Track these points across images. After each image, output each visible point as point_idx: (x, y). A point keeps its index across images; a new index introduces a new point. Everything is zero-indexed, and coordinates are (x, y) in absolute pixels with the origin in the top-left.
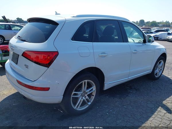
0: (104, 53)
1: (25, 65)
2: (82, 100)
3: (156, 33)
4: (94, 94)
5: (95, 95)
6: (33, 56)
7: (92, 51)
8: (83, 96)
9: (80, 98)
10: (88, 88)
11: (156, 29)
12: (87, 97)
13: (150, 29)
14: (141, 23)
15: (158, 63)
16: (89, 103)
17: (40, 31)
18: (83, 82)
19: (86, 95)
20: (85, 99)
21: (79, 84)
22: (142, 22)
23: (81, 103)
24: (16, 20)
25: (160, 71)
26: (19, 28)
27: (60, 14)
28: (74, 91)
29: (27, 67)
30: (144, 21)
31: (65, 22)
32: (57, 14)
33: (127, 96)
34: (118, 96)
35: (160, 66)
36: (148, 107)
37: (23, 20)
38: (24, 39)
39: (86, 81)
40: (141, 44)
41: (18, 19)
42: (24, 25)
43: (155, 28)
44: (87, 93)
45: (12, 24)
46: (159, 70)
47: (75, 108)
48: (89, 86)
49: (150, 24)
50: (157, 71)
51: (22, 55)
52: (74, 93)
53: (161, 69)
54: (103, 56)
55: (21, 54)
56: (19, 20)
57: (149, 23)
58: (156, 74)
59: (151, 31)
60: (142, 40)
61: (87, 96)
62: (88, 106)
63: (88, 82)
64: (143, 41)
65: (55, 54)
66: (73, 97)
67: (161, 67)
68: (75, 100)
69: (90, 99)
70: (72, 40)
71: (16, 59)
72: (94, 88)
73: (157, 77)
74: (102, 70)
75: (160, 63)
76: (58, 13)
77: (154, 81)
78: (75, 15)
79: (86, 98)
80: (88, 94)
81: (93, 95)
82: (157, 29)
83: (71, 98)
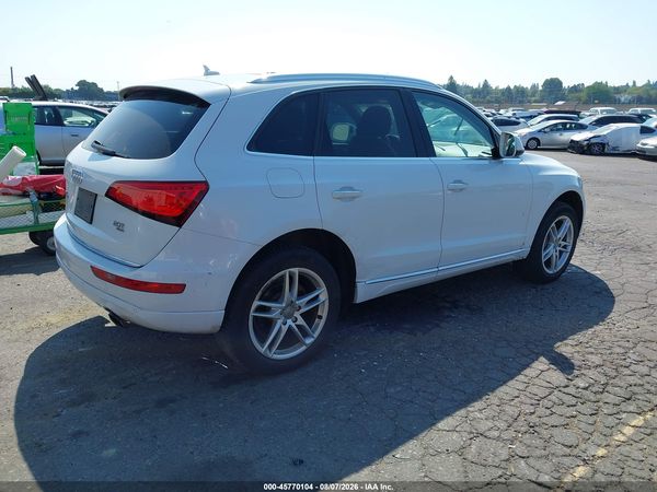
0: (351, 189)
1: (115, 224)
2: (285, 328)
3: (599, 129)
4: (324, 312)
5: (325, 315)
6: (138, 197)
7: (311, 182)
8: (288, 317)
9: (279, 322)
10: (301, 295)
11: (602, 111)
12: (301, 321)
13: (578, 113)
14: (551, 92)
15: (553, 224)
16: (309, 341)
17: (159, 125)
18: (287, 272)
19: (297, 315)
20: (293, 325)
21: (274, 278)
22: (553, 86)
23: (282, 335)
24: (77, 88)
25: (561, 252)
26: (89, 119)
27: (217, 73)
28: (257, 297)
29: (120, 227)
30: (561, 83)
31: (228, 98)
32: (208, 73)
33: (438, 326)
34: (407, 326)
35: (561, 234)
36: (495, 355)
37: (102, 90)
38: (111, 150)
39: (296, 270)
40: (486, 162)
41: (82, 84)
42: (105, 107)
43: (599, 109)
44: (300, 308)
45: (60, 103)
46: (558, 249)
47: (263, 350)
48: (306, 286)
49: (583, 95)
50: (551, 251)
51: (106, 195)
52: (256, 303)
53: (565, 247)
54: (347, 195)
55: (102, 192)
56: (87, 90)
57: (581, 91)
58: (548, 263)
59: (581, 121)
60: (488, 149)
61: (300, 318)
62: (304, 348)
63: (302, 277)
64: (492, 150)
65: (198, 190)
66: (254, 317)
67: (564, 240)
68: (264, 326)
69: (310, 327)
70: (249, 148)
71: (87, 209)
72: (323, 294)
73: (551, 272)
74: (344, 239)
75: (559, 224)
76: (211, 70)
77: (539, 288)
78: (264, 77)
79: (298, 323)
80: (302, 311)
81: (320, 317)
82: (607, 111)
83: (251, 318)
